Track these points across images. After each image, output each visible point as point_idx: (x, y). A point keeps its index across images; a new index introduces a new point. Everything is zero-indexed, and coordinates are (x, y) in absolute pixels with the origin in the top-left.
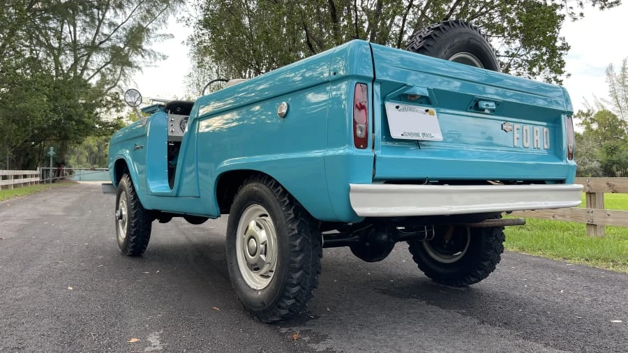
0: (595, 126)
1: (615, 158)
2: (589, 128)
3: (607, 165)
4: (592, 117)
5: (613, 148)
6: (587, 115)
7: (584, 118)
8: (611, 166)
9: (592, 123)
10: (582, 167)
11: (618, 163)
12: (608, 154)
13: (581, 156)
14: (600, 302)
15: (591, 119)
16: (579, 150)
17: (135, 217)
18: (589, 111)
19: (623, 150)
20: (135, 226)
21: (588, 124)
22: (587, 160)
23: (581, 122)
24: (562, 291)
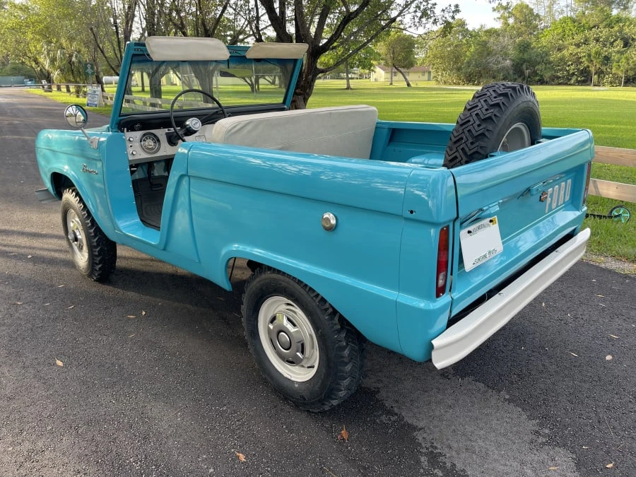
0: (511, 21)
1: (526, 56)
2: (506, 24)
3: (518, 64)
4: (510, 10)
5: (525, 45)
6: (506, 8)
7: (502, 12)
8: (522, 64)
9: (509, 17)
10: (496, 66)
11: (528, 62)
12: (520, 51)
13: (496, 54)
14: (582, 322)
15: (509, 13)
16: (495, 47)
17: (98, 245)
18: (508, 3)
19: (534, 48)
20: (100, 255)
21: (506, 19)
22: (500, 59)
23: (499, 15)
24: (544, 304)
